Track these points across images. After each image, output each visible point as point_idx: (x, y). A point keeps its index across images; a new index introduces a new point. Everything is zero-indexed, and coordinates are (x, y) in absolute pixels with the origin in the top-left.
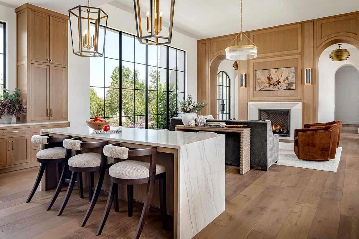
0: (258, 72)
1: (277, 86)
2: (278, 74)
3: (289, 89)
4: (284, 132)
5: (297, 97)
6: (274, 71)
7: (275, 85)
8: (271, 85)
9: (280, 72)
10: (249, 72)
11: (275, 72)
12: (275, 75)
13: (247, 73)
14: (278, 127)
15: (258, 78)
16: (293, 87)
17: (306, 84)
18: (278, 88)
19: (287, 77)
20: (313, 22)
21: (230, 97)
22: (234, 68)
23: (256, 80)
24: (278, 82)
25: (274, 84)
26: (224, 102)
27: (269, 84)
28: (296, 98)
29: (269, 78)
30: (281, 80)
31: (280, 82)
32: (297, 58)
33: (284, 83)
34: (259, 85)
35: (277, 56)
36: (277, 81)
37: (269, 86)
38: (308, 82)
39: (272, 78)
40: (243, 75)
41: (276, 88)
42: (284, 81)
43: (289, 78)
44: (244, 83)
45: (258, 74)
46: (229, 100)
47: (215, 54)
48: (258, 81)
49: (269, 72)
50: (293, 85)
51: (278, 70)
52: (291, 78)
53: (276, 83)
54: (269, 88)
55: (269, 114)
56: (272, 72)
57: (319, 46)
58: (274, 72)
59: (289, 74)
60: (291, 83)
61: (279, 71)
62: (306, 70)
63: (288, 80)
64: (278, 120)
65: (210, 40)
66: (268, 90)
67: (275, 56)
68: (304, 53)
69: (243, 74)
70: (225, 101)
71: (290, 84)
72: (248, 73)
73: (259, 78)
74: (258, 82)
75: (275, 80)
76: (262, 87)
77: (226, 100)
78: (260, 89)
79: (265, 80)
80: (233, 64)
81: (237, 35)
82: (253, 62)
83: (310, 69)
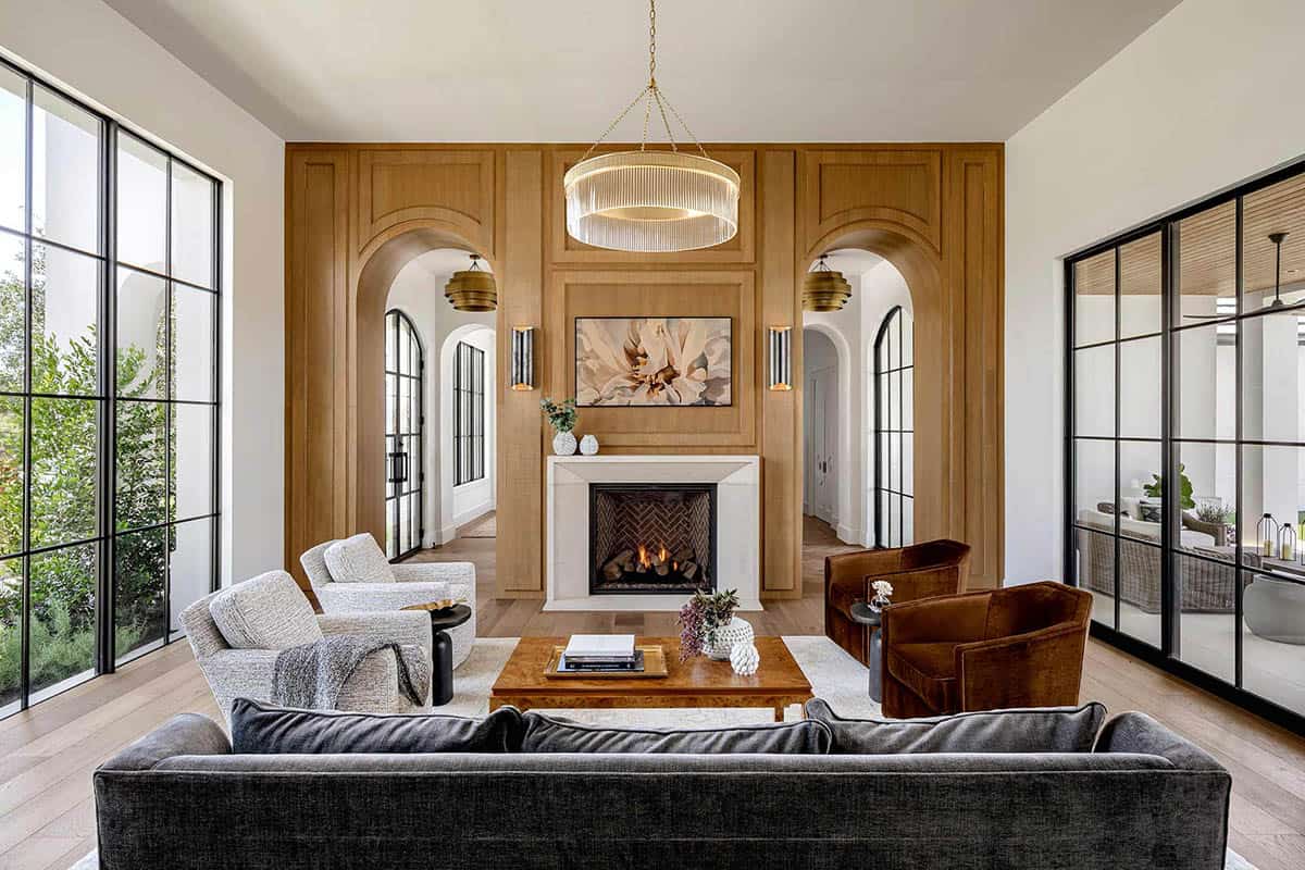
0: (585, 325)
1: (663, 388)
2: (668, 339)
3: (710, 404)
4: (686, 574)
5: (738, 435)
6: (652, 325)
7: (657, 385)
8: (642, 382)
9: (675, 334)
10: (547, 322)
11: (658, 332)
12: (657, 343)
13: (539, 326)
14: (663, 556)
15: (588, 349)
16: (725, 397)
17: (772, 388)
18: (669, 398)
19: (703, 355)
20: (795, 151)
21: (421, 421)
22: (452, 302)
23: (581, 359)
24: (670, 375)
25: (651, 381)
26: (401, 444)
27: (633, 379)
28: (737, 440)
29: (633, 356)
30: (681, 366)
31: (675, 374)
32: (740, 284)
33: (693, 378)
34: (592, 381)
35: (664, 267)
36: (662, 371)
37: (634, 388)
38: (780, 381)
39: (645, 356)
40: (522, 334)
41: (660, 397)
42: (691, 370)
43: (711, 360)
44: (528, 371)
45: (586, 334)
46: (420, 434)
47: (384, 223)
48: (589, 363)
49: (633, 330)
50: (725, 387)
51: (668, 323)
52: (717, 359)
53: (661, 379)
54: (632, 396)
55: (622, 501)
56: (644, 329)
57: (812, 249)
58: (654, 333)
59: (708, 344)
60: (718, 378)
61: (672, 329)
62: (775, 332)
63: (706, 368)
64: (657, 522)
65: (359, 151)
66: (628, 406)
67: (655, 264)
68: (762, 268)
69: (524, 329)
70: (405, 440)
71: (712, 384)
72: (543, 325)
73: (592, 351)
74: (589, 372)
75: (655, 362)
76: (605, 391)
77: (410, 435)
78: (596, 401)
79: (618, 362)
80: (448, 283)
81: (490, 150)
82: (567, 281)
83: (788, 328)
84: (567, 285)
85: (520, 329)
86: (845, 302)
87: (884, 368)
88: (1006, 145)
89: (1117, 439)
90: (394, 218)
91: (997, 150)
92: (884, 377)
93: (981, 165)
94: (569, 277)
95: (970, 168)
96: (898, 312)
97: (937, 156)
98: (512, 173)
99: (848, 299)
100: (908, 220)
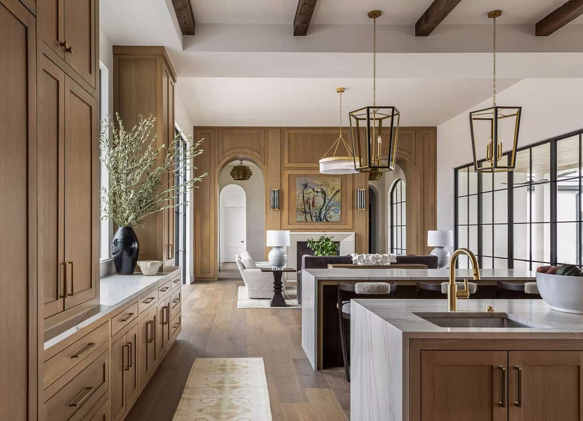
5: (346, 225)
10: (282, 187)
13: (279, 188)
17: (359, 209)
22: (233, 177)
28: (346, 227)
38: (361, 207)
40: (275, 192)
44: (277, 204)
62: (359, 191)
81: (262, 129)
82: (289, 173)
83: (364, 189)
84: (289, 175)
85: (274, 190)
86: (380, 177)
87: (395, 202)
88: (438, 127)
89: (468, 225)
90: (230, 152)
91: (434, 129)
92: (395, 206)
93: (429, 134)
94: (289, 172)
95: (425, 135)
96: (400, 181)
97: (414, 131)
98: (270, 137)
99: (381, 176)
100: (404, 153)
